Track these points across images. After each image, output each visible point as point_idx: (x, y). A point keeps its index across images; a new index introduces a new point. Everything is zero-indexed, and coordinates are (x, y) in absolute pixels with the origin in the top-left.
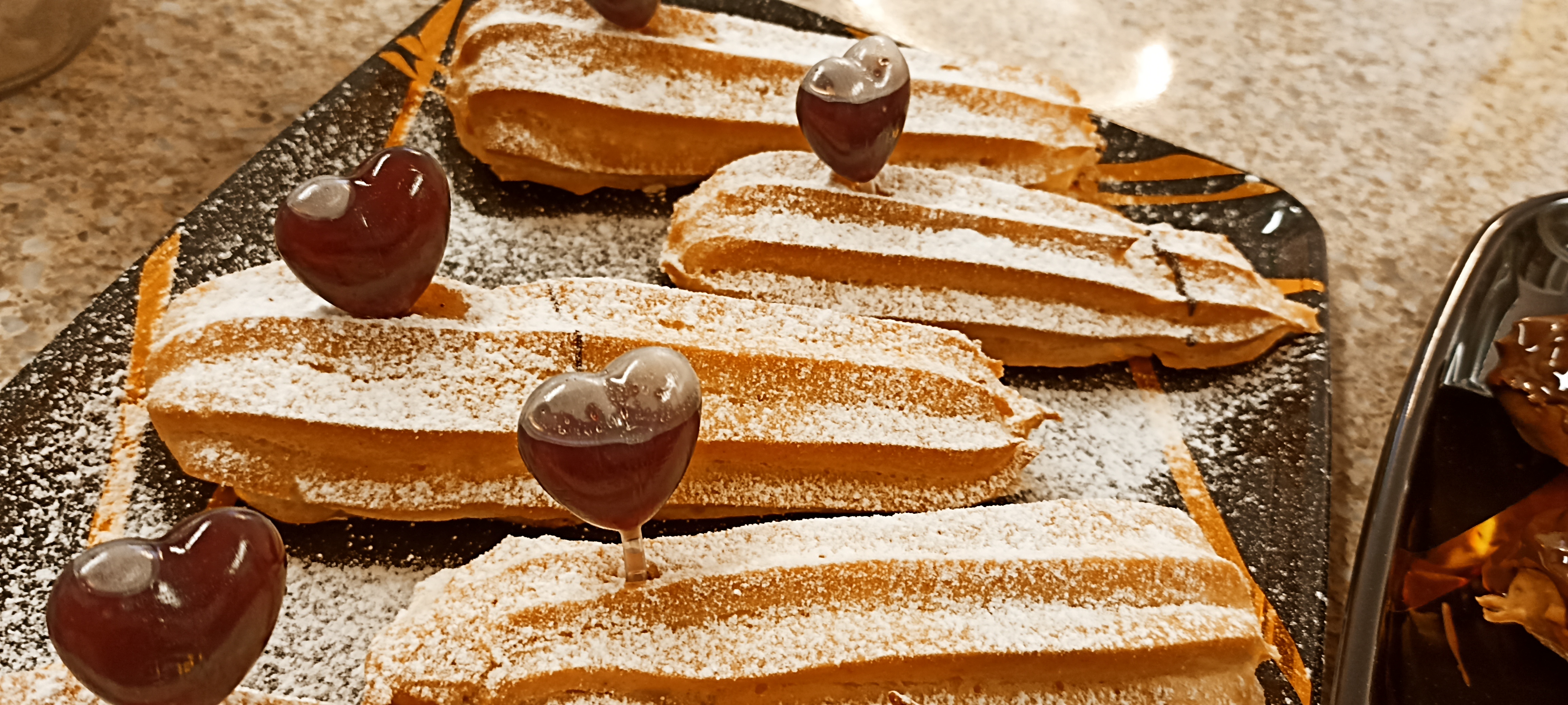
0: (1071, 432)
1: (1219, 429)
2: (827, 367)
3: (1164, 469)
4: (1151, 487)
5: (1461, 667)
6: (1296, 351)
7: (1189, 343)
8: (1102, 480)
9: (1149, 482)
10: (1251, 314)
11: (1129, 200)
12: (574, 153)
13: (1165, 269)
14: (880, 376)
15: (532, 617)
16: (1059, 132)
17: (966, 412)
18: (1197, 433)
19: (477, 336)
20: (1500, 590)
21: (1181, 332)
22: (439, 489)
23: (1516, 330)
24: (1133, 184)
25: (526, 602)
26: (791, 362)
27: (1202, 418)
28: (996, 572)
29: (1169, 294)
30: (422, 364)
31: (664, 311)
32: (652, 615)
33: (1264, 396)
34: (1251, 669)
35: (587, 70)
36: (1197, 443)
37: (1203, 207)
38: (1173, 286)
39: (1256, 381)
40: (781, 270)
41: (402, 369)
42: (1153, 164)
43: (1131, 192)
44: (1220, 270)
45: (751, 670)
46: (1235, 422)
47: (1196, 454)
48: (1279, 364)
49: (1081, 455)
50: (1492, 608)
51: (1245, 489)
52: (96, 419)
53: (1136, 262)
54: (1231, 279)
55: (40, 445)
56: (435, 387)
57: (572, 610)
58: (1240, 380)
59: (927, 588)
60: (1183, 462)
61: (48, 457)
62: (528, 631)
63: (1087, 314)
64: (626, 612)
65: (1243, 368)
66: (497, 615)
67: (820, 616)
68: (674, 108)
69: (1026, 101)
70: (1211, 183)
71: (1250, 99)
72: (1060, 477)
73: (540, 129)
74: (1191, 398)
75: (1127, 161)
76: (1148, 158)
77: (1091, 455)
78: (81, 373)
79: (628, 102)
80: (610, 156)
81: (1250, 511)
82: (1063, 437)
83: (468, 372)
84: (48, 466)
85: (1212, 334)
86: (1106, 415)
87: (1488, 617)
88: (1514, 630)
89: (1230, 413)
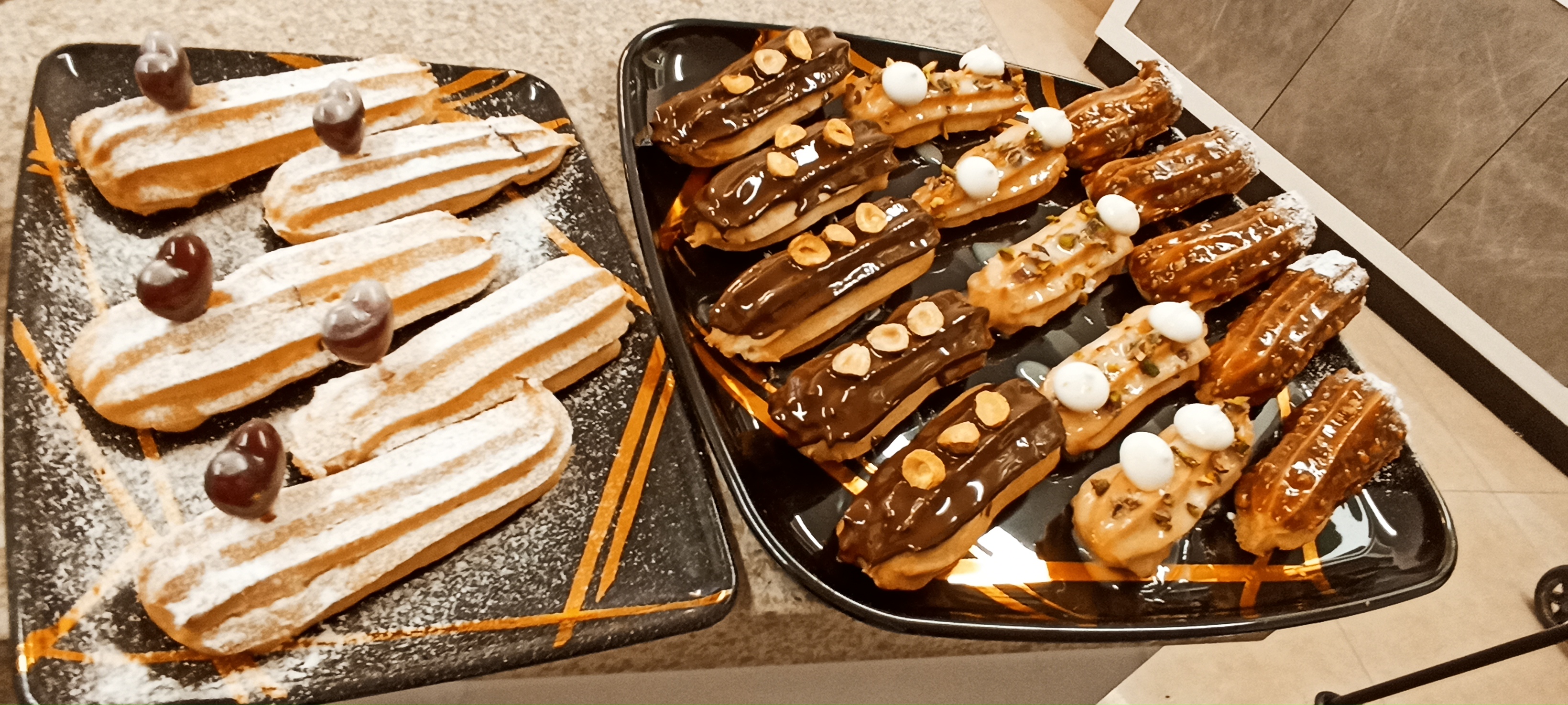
1: (557, 206)
3: (544, 235)
5: (689, 268)
6: (572, 157)
7: (530, 173)
8: (521, 251)
10: (549, 150)
11: (459, 104)
13: (505, 142)
14: (427, 249)
15: (359, 414)
16: (420, 86)
17: (466, 248)
18: (549, 212)
20: (691, 232)
21: (524, 169)
23: (655, 114)
24: (456, 94)
25: (351, 410)
26: (386, 258)
27: (547, 204)
28: (526, 313)
29: (512, 154)
31: (317, 258)
32: (403, 390)
33: (569, 184)
34: (624, 307)
36: (551, 217)
37: (495, 95)
38: (512, 149)
39: (562, 178)
42: (461, 80)
43: (458, 99)
46: (562, 200)
47: (554, 222)
48: (568, 165)
50: (692, 241)
51: (582, 231)
52: (58, 427)
53: (492, 143)
57: (372, 404)
58: (555, 180)
59: (503, 330)
60: (550, 228)
62: (360, 419)
64: (393, 394)
65: (554, 173)
66: (342, 419)
67: (468, 361)
69: (400, 75)
70: (493, 81)
71: (480, 18)
74: (537, 195)
75: (448, 82)
76: (458, 78)
81: (587, 239)
85: (537, 164)
86: (506, 218)
87: (693, 246)
88: (703, 247)
89: (558, 197)
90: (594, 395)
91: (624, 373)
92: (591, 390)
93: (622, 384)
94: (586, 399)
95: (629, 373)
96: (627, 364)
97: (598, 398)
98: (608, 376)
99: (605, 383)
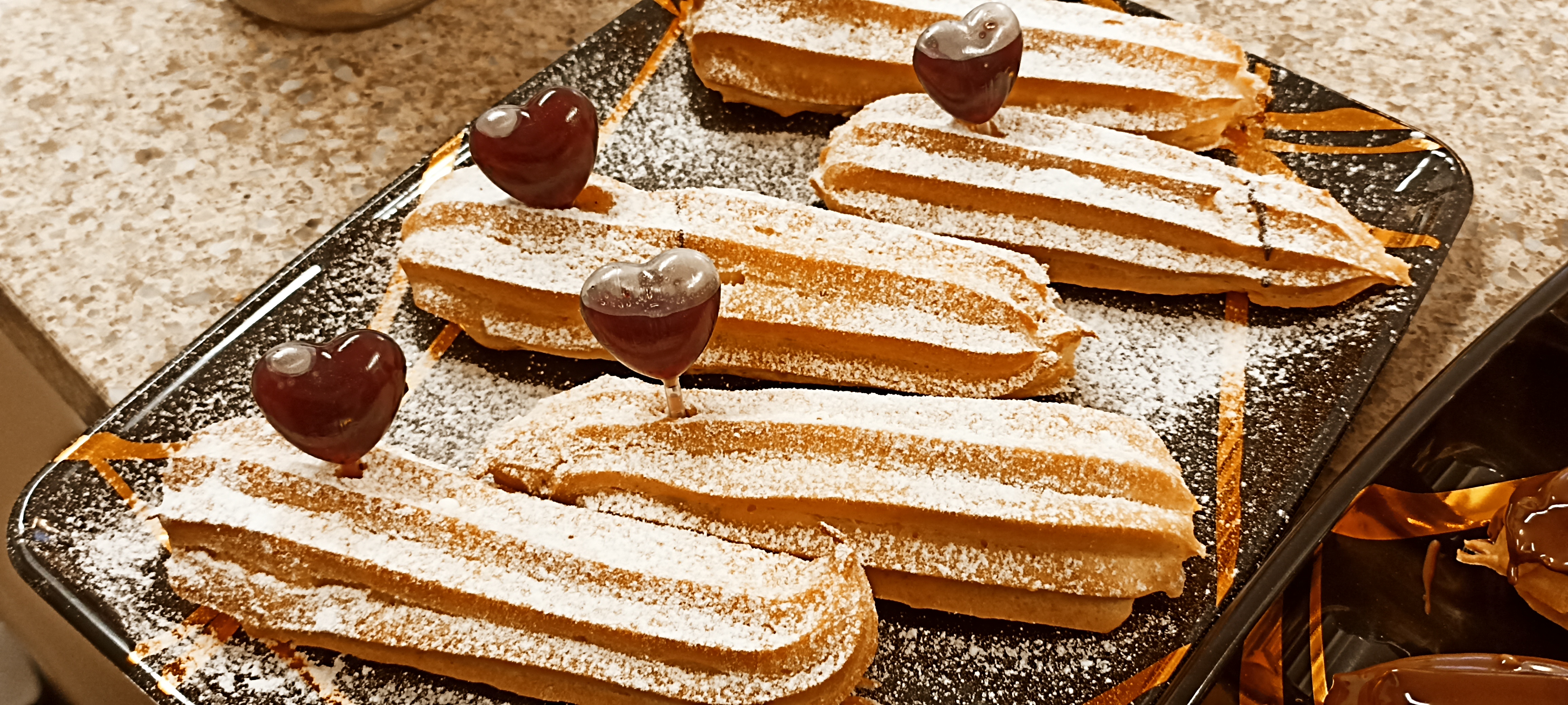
0: (1141, 351)
1: (1281, 362)
2: (878, 275)
3: (1214, 391)
4: (1195, 405)
5: (1426, 596)
6: (1382, 301)
7: (1265, 285)
8: (1152, 393)
9: (1195, 401)
10: (1328, 264)
11: (1291, 148)
12: (773, 85)
13: (1253, 216)
14: (922, 286)
15: (591, 432)
16: (1203, 86)
17: (992, 322)
18: (1260, 364)
19: (609, 228)
20: (1493, 536)
21: (1257, 274)
22: (575, 335)
24: (1299, 133)
25: (591, 421)
26: (848, 268)
27: (1271, 351)
28: (940, 448)
29: (1251, 239)
30: (570, 243)
31: (761, 220)
32: (677, 443)
33: (1334, 339)
34: (1176, 560)
35: (784, 18)
36: (1255, 373)
37: (1363, 159)
38: (1256, 232)
39: (1335, 325)
40: (893, 193)
41: (555, 247)
42: (1322, 115)
43: (1295, 141)
44: (1301, 222)
45: (736, 493)
46: (1298, 358)
47: (1250, 381)
48: (1362, 310)
49: (1142, 371)
50: (1469, 551)
51: (1276, 416)
52: (382, 261)
53: (1227, 209)
54: (1314, 230)
55: (340, 275)
56: (574, 262)
57: (621, 431)
58: (1322, 322)
59: (884, 452)
60: (1236, 386)
61: (344, 285)
62: (588, 441)
63: (1166, 250)
64: (658, 438)
65: (1329, 312)
66: (571, 428)
67: (798, 461)
68: (853, 51)
69: (1172, 55)
70: (1376, 137)
71: (1492, 51)
72: (1114, 386)
73: (744, 64)
74: (1269, 333)
75: (1298, 111)
76: (1319, 110)
77: (1149, 371)
78: (376, 228)
79: (814, 45)
80: (803, 88)
81: (1268, 438)
82: (1133, 354)
83: (599, 254)
84: (343, 290)
85: (1287, 278)
86: (1181, 339)
87: (1459, 557)
88: (1482, 573)
89: (1296, 351)
90: (1010, 663)
91: (1086, 664)
92: (1012, 653)
93: (1066, 678)
94: (990, 660)
95: (1093, 670)
96: (1106, 655)
97: (1008, 673)
98: (1061, 651)
99: (1044, 659)
